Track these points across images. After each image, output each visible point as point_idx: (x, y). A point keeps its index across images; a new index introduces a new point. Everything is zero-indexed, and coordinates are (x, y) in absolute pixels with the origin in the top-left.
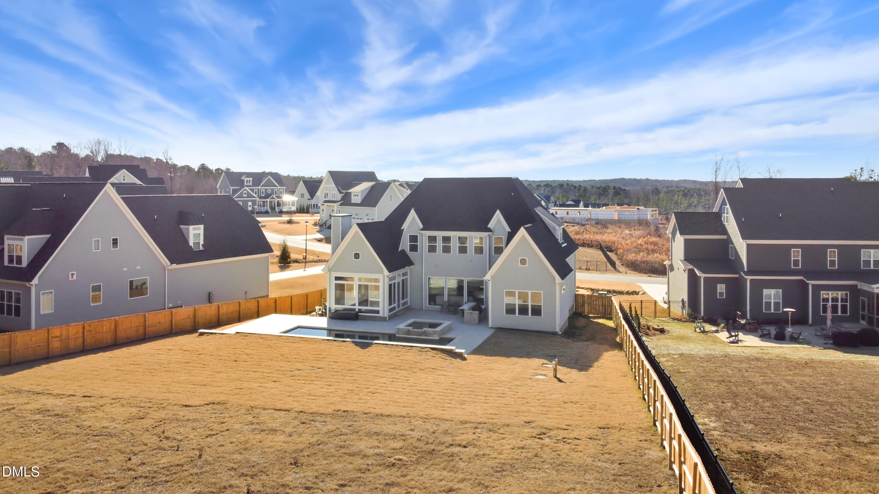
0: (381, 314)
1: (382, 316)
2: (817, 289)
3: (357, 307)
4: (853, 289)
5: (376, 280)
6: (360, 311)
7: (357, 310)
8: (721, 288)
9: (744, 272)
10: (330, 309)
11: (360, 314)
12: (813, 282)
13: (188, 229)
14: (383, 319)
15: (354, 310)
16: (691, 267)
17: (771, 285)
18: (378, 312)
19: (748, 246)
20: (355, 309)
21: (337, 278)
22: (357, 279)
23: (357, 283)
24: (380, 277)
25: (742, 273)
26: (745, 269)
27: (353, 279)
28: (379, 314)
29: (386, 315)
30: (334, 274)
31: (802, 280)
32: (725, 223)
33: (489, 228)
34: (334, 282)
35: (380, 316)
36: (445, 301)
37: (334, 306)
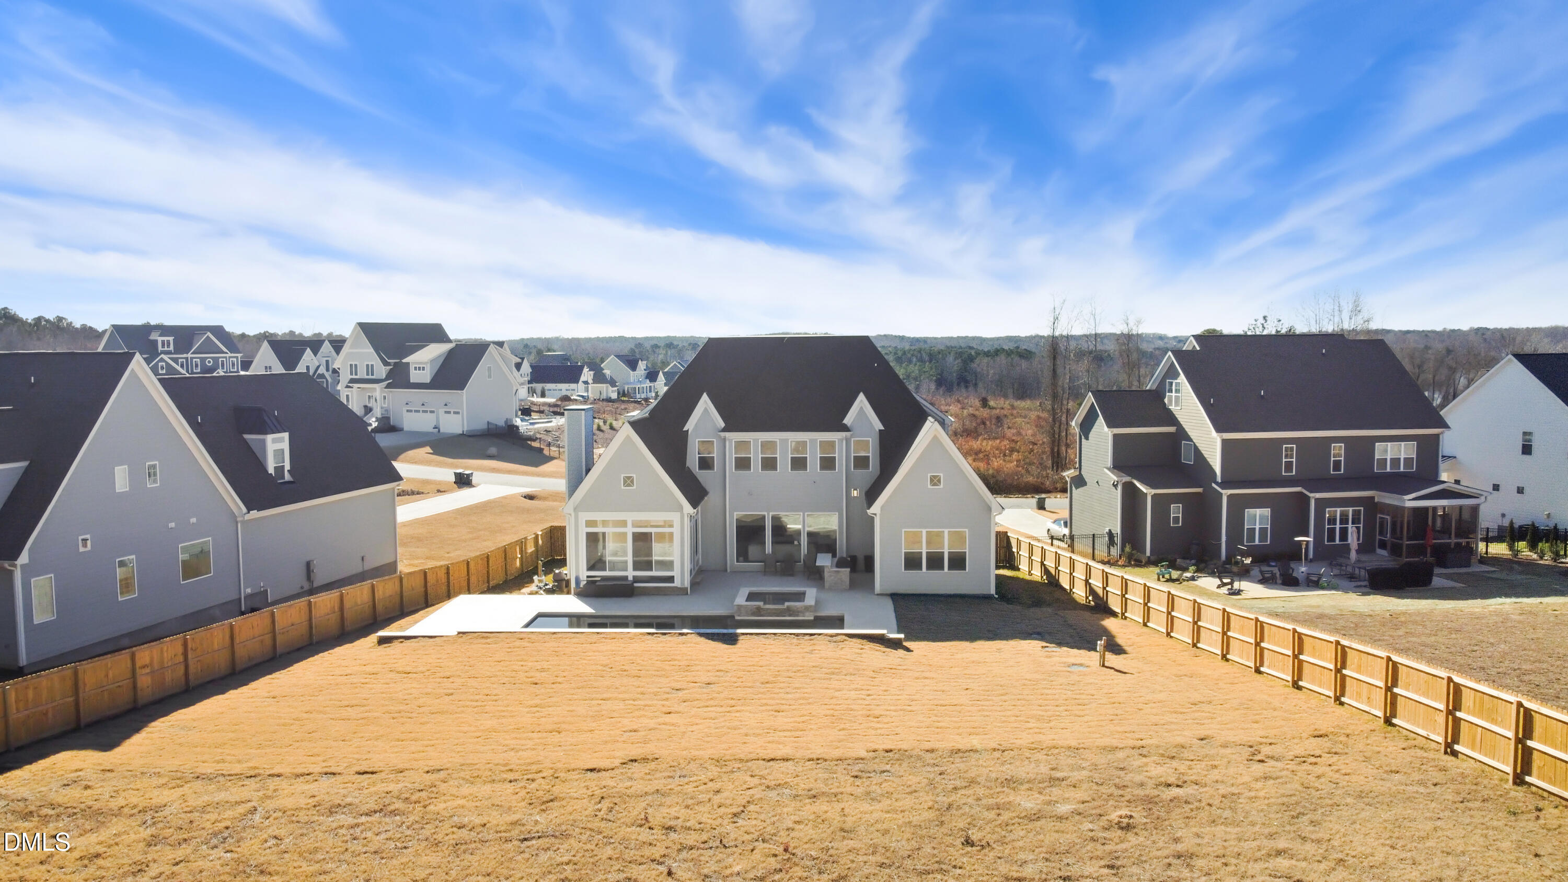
0: (677, 583)
1: (679, 586)
2: (1322, 504)
3: (631, 573)
4: (1369, 503)
5: (667, 524)
6: (637, 579)
7: (630, 578)
8: (1176, 511)
9: (1217, 483)
10: (578, 580)
11: (636, 585)
12: (1318, 495)
14: (682, 591)
15: (626, 578)
16: (1127, 479)
17: (1257, 501)
18: (671, 579)
19: (1225, 442)
21: (589, 523)
22: (629, 524)
23: (630, 530)
24: (675, 517)
25: (1214, 485)
26: (1219, 479)
27: (624, 523)
28: (673, 582)
29: (687, 584)
30: (585, 516)
31: (1301, 493)
32: (1172, 407)
33: (845, 425)
34: (584, 530)
35: (676, 587)
36: (768, 554)
37: (585, 574)
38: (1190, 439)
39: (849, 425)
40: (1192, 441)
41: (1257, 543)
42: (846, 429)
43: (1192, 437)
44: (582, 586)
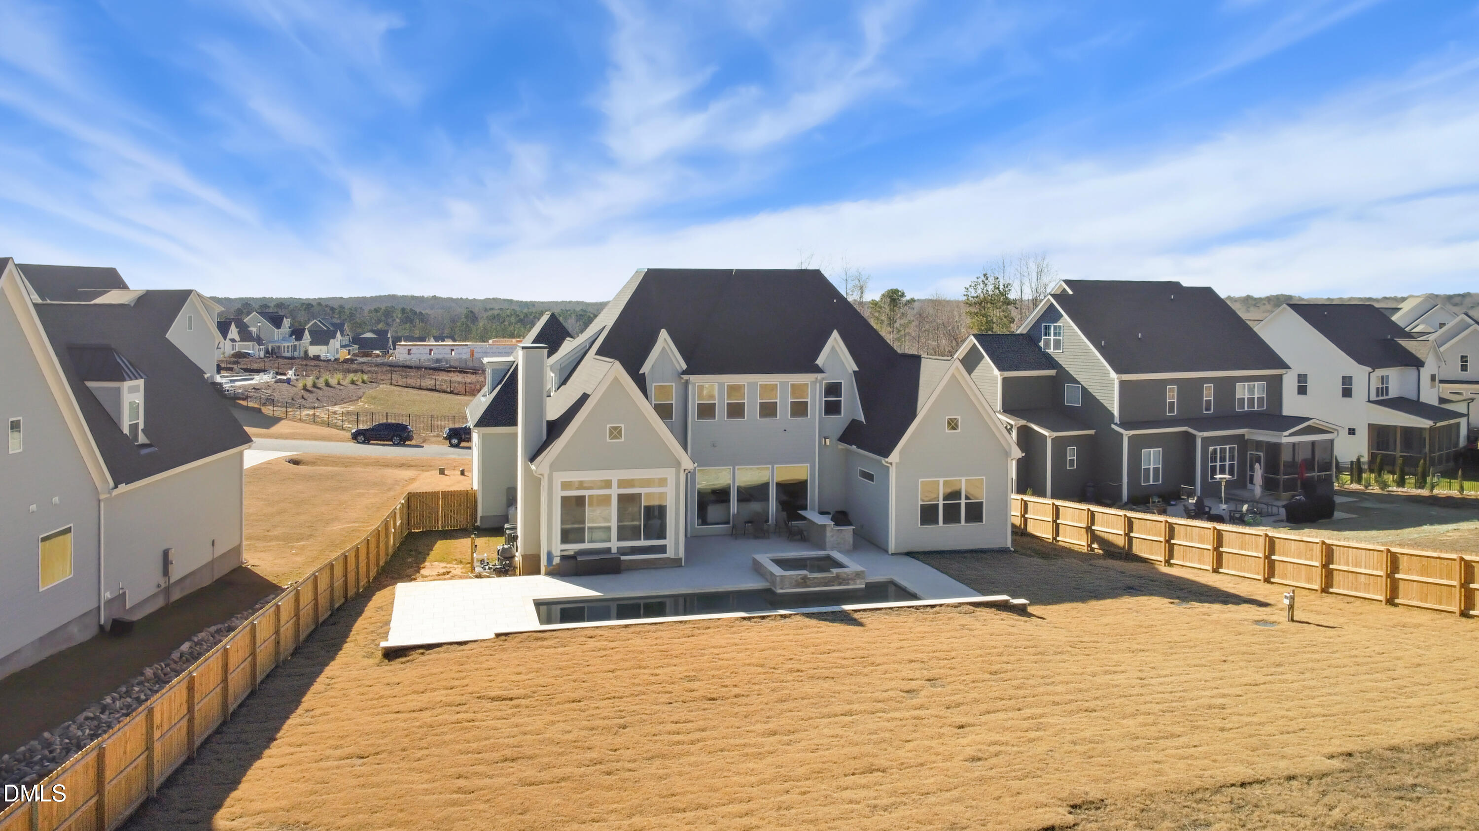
0: (670, 554)
1: (672, 556)
2: (1206, 441)
3: (614, 544)
4: (1240, 440)
5: (663, 482)
6: (622, 551)
7: (614, 550)
8: (1072, 454)
9: (1116, 424)
10: (550, 556)
11: (623, 558)
12: (1201, 434)
13: (118, 392)
14: (676, 563)
15: (608, 550)
16: (1023, 422)
17: (1150, 441)
18: (662, 549)
19: (1122, 384)
20: (610, 549)
21: (566, 486)
22: (615, 484)
23: (614, 492)
24: (669, 474)
25: (1113, 426)
26: (1117, 420)
27: (605, 484)
28: (666, 553)
29: (682, 554)
30: (561, 477)
31: (1186, 433)
32: (1051, 350)
33: (817, 365)
34: (559, 494)
35: (668, 558)
36: (734, 515)
37: (559, 548)
38: (1075, 381)
39: (820, 365)
40: (1078, 383)
41: (1151, 483)
42: (819, 370)
43: (1079, 380)
44: (554, 563)
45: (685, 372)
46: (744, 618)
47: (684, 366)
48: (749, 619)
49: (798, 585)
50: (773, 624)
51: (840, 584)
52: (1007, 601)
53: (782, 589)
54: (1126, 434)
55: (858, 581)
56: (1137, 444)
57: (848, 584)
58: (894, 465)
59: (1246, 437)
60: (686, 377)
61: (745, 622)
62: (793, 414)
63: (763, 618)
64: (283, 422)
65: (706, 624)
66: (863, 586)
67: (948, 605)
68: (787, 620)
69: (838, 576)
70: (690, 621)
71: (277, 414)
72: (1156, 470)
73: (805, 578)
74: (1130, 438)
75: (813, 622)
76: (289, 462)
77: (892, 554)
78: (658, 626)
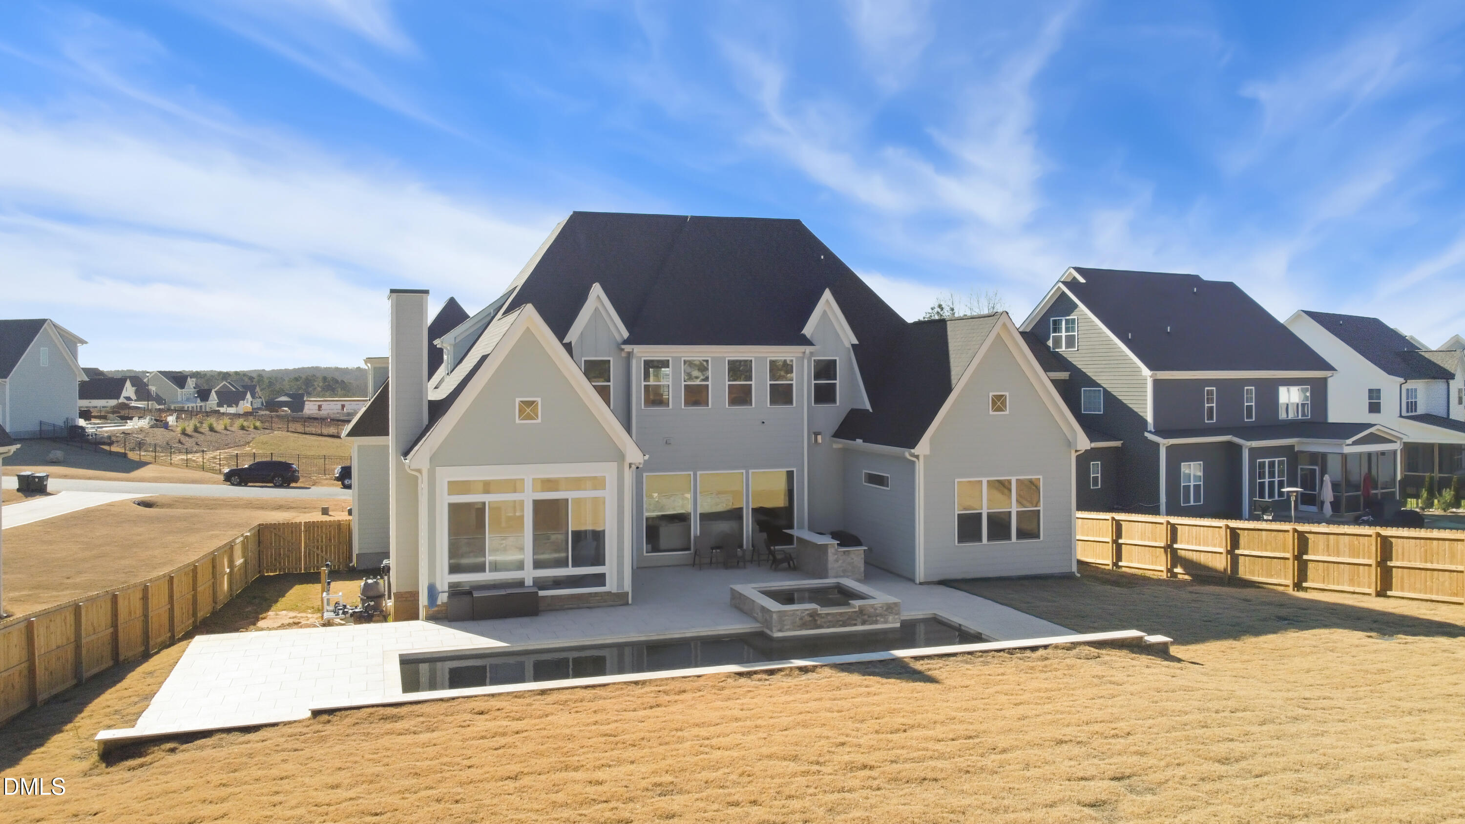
0: (611, 586)
1: (614, 590)
2: (1254, 453)
3: (529, 575)
4: (1289, 451)
5: (598, 483)
6: (541, 584)
7: (529, 582)
9: (1150, 432)
10: (432, 592)
11: (542, 593)
12: (1247, 444)
14: (619, 600)
15: (521, 583)
17: (1190, 453)
18: (600, 579)
19: (1157, 383)
20: (522, 580)
21: (455, 487)
22: (528, 485)
23: (528, 497)
24: (608, 471)
25: (1146, 434)
26: (1151, 427)
27: (513, 486)
28: (605, 585)
29: (627, 587)
30: (446, 475)
31: (1229, 443)
32: (1063, 349)
33: (804, 336)
34: (445, 499)
35: (609, 593)
36: (695, 537)
37: (444, 580)
38: (1094, 384)
39: (808, 336)
40: (1099, 385)
41: (1192, 503)
42: (806, 341)
43: (1099, 382)
44: (439, 602)
45: (626, 342)
46: (740, 674)
47: (626, 334)
48: (749, 674)
49: (804, 625)
50: (791, 682)
51: (864, 623)
52: (1141, 638)
53: (780, 631)
54: (1164, 443)
55: (890, 618)
56: (1177, 456)
57: (876, 622)
58: (921, 458)
59: (1296, 449)
60: (628, 348)
61: (743, 681)
62: (773, 401)
63: (771, 672)
64: (150, 466)
65: (678, 685)
66: (898, 625)
67: (1056, 647)
68: (810, 675)
69: (861, 611)
70: (650, 681)
71: (143, 459)
72: (1197, 487)
73: (813, 615)
74: (1169, 449)
75: (855, 678)
76: (139, 504)
77: (921, 584)
78: (597, 691)
